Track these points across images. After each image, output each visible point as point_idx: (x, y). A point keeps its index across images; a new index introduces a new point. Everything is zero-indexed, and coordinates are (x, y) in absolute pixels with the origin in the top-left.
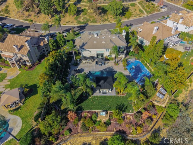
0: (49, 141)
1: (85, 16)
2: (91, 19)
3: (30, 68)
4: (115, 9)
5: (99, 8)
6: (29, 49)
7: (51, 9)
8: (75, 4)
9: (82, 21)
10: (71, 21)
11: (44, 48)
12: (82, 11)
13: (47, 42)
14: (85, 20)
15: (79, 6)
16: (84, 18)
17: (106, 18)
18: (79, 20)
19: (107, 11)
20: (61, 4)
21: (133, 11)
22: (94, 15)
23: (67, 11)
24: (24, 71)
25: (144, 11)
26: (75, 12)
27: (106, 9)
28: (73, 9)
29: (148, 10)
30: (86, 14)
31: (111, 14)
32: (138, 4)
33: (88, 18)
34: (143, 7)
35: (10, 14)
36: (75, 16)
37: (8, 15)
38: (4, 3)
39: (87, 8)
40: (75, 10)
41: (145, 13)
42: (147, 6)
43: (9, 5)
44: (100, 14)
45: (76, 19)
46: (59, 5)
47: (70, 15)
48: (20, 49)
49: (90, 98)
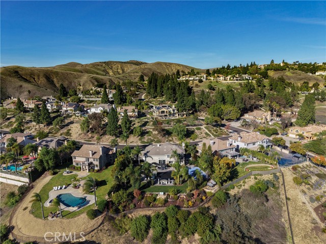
0: (118, 209)
1: (149, 137)
2: (155, 140)
3: (98, 171)
4: (179, 130)
5: (163, 130)
6: (101, 154)
7: (116, 130)
8: (141, 126)
9: (146, 141)
10: (135, 141)
11: (111, 157)
12: (147, 133)
13: (115, 152)
14: (149, 141)
15: (144, 128)
16: (149, 139)
17: (170, 138)
18: (143, 140)
19: (172, 133)
20: (127, 126)
21: (198, 134)
22: (158, 136)
23: (132, 132)
24: (93, 173)
25: (211, 135)
26: (140, 133)
27: (171, 131)
28: (138, 130)
29: (215, 133)
30: (150, 136)
31: (175, 136)
32: (204, 129)
33: (152, 138)
34: (210, 131)
35: (71, 136)
36: (140, 137)
37: (68, 137)
38: (66, 127)
39: (151, 130)
40: (140, 131)
41: (212, 136)
42: (214, 131)
43: (71, 129)
44: (164, 135)
45: (140, 139)
46: (126, 127)
47: (135, 136)
48: (93, 154)
49: (151, 187)
